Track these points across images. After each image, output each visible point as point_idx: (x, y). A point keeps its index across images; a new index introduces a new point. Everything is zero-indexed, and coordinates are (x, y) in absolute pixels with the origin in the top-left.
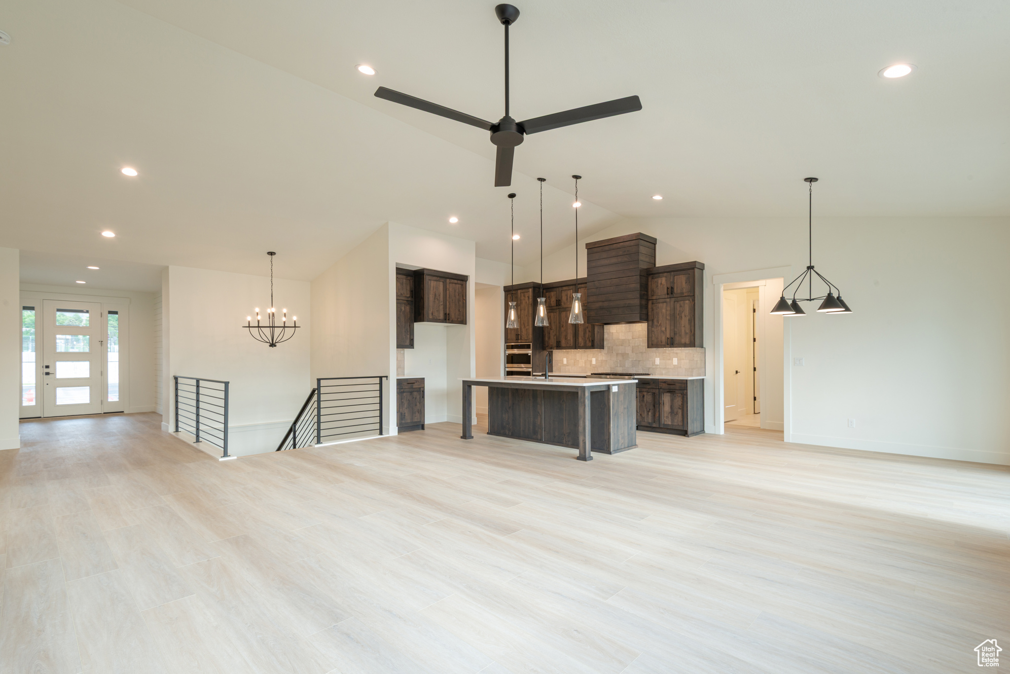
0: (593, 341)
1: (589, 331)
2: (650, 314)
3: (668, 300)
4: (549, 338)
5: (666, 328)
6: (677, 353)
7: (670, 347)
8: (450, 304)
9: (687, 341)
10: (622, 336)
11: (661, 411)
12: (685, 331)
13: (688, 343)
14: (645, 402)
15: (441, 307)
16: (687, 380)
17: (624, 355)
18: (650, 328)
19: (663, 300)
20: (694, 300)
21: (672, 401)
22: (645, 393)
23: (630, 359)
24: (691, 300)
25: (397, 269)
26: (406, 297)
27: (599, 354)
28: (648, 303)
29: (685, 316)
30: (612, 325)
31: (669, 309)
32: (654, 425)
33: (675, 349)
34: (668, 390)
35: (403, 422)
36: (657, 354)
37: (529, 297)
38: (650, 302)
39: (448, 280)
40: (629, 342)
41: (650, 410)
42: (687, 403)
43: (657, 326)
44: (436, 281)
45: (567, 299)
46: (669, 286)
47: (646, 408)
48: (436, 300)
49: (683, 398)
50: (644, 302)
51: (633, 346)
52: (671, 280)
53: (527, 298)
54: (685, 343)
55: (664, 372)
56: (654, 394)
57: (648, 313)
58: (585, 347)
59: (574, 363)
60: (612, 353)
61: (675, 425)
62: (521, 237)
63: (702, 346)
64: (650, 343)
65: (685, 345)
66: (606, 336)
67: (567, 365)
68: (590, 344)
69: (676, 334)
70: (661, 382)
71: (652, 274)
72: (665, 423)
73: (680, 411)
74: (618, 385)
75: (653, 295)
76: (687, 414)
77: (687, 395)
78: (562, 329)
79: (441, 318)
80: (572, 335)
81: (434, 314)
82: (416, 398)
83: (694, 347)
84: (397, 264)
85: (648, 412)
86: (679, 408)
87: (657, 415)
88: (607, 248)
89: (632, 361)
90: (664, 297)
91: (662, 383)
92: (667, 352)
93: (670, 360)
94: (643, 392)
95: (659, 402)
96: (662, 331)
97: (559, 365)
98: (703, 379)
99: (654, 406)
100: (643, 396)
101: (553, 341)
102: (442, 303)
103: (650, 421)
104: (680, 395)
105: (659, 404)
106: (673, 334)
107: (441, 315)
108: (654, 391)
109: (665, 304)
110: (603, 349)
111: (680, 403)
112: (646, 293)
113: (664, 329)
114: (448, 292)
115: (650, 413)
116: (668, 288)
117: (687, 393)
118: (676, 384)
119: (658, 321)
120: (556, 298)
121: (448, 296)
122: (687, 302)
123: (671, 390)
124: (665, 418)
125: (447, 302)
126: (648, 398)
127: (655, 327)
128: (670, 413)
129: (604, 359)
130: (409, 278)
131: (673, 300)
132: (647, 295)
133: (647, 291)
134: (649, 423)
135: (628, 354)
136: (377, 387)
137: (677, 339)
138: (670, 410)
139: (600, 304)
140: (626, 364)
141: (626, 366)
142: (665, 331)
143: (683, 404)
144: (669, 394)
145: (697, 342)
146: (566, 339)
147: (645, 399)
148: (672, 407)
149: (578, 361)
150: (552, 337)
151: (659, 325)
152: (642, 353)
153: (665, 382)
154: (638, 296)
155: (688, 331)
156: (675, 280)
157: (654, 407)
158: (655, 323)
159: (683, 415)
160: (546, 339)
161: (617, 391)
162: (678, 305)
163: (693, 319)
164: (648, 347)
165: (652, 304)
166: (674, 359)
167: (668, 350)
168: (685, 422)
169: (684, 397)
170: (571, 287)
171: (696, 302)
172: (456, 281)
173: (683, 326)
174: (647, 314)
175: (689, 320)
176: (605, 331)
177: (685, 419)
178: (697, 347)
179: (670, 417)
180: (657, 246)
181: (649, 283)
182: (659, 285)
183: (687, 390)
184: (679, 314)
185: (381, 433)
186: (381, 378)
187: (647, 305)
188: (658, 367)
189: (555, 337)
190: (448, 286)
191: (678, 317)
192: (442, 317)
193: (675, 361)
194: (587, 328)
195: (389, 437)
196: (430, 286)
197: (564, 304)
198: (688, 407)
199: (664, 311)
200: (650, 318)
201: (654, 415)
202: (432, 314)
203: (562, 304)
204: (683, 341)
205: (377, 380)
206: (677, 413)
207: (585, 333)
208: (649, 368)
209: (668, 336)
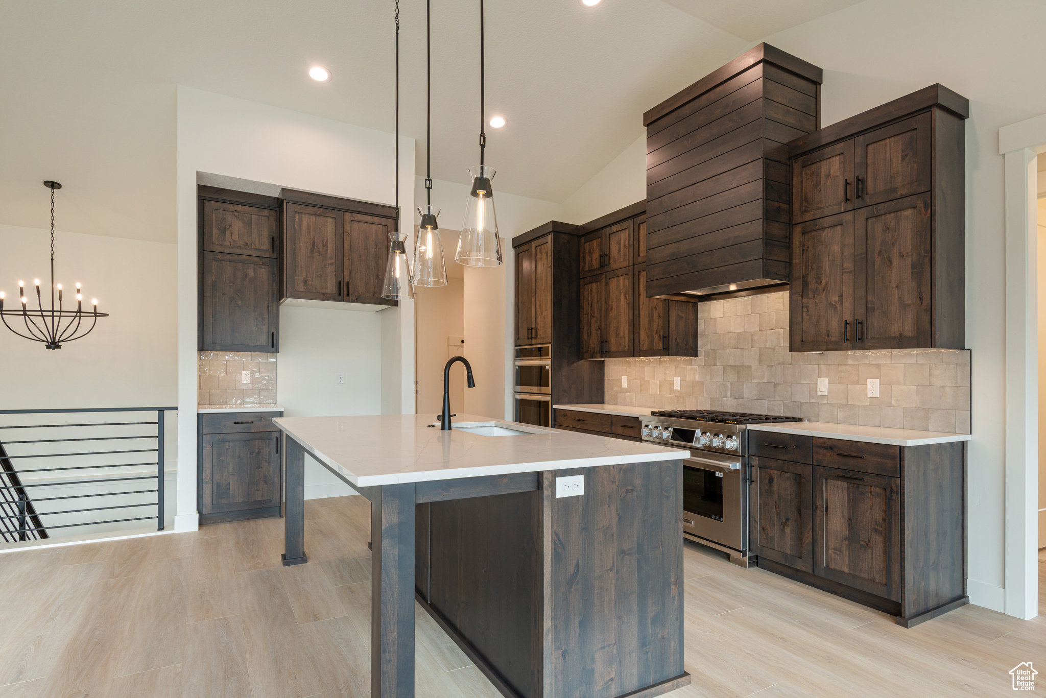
0: (665, 338)
1: (659, 316)
2: (796, 261)
3: (848, 217)
4: (589, 334)
5: (841, 296)
6: (878, 366)
7: (854, 348)
8: (352, 264)
9: (908, 329)
10: (736, 326)
11: (818, 530)
12: (900, 299)
13: (910, 334)
14: (776, 496)
15: (330, 270)
16: (901, 448)
17: (741, 370)
18: (797, 298)
19: (834, 219)
20: (931, 205)
21: (853, 505)
22: (775, 473)
23: (756, 381)
24: (920, 204)
25: (201, 188)
26: (259, 250)
27: (689, 368)
28: (791, 233)
29: (902, 256)
30: (716, 301)
31: (851, 240)
32: (800, 565)
33: (872, 353)
34: (839, 473)
35: (224, 501)
36: (823, 367)
37: (547, 253)
38: (798, 230)
39: (347, 216)
40: (752, 340)
41: (787, 520)
42: (902, 520)
43: (815, 292)
44: (316, 215)
45: (620, 250)
46: (851, 179)
47: (778, 514)
48: (316, 255)
49: (888, 502)
50: (777, 230)
51: (760, 349)
52: (857, 160)
53: (545, 255)
54: (901, 335)
55: (840, 415)
56: (799, 477)
57: (791, 259)
58: (651, 352)
59: (641, 386)
60: (715, 365)
61: (862, 578)
62: (507, 120)
63: (958, 343)
64: (798, 338)
65: (900, 342)
66: (701, 327)
67: (628, 391)
68: (658, 345)
69: (873, 309)
70: (820, 447)
71: (804, 154)
72: (832, 566)
73: (878, 540)
74: (589, 473)
75: (806, 211)
76: (902, 552)
77: (902, 495)
78: (612, 315)
79: (329, 291)
80: (627, 327)
81: (309, 282)
82: (259, 453)
83: (932, 345)
84: (199, 175)
85: (784, 525)
86: (876, 530)
87: (808, 538)
88: (686, 110)
89: (759, 383)
90: (836, 209)
91: (822, 451)
92: (850, 362)
93: (857, 383)
94: (770, 468)
95: (814, 503)
96: (830, 304)
97: (615, 389)
98: (963, 444)
99: (799, 512)
100: (771, 480)
101: (594, 342)
102: (333, 261)
103: (789, 552)
104: (878, 490)
105: (815, 508)
106: (864, 311)
107: (329, 285)
108: (799, 469)
109: (839, 228)
110: (696, 355)
111: (878, 515)
112: (784, 206)
113: (835, 298)
114: (347, 239)
115: (788, 530)
116: (847, 183)
117: (902, 487)
118: (866, 456)
119: (818, 280)
120: (601, 250)
121: (347, 247)
122: (908, 212)
123: (850, 474)
124: (830, 552)
125: (346, 259)
126: (784, 486)
127: (811, 295)
128: (846, 539)
129: (697, 378)
130: (266, 213)
131: (863, 213)
132: (790, 212)
133: (789, 203)
134: (785, 555)
135: (750, 367)
136: (154, 430)
137: (875, 323)
138: (845, 531)
139: (671, 249)
140: (745, 391)
141: (745, 396)
142: (838, 303)
143: (887, 520)
144: (843, 484)
145: (942, 330)
146: (617, 335)
147: (775, 489)
148: (851, 523)
149: (648, 381)
150: (594, 332)
151: (821, 288)
152: (783, 364)
153: (831, 448)
154: (759, 213)
155: (910, 299)
156: (870, 157)
157: (800, 514)
158: (812, 285)
159: (887, 553)
160: (585, 336)
161: (582, 493)
162: (877, 227)
163: (927, 260)
164: (791, 350)
165: (803, 234)
166: (869, 381)
167: (853, 356)
168: (896, 577)
169: (890, 499)
170: (626, 224)
171: (938, 208)
172: (368, 218)
173: (894, 284)
174: (789, 264)
175: (913, 266)
176: (700, 316)
177: (896, 568)
178: (942, 346)
179: (846, 553)
180: (823, 88)
181: (796, 181)
182: (822, 180)
183: (902, 478)
184: (880, 252)
185: (161, 527)
186: (161, 411)
187: (789, 238)
188: (825, 401)
189: (599, 333)
190: (346, 227)
191: (878, 260)
192: (331, 287)
193: (873, 387)
194: (656, 308)
195: (173, 534)
196: (300, 226)
197: (615, 261)
198: (907, 532)
199: (836, 248)
200: (797, 272)
201: (800, 538)
202: (305, 282)
203: (612, 262)
204: (894, 330)
205: (154, 416)
206: (868, 545)
207: (651, 322)
208: (801, 404)
209: (848, 317)
